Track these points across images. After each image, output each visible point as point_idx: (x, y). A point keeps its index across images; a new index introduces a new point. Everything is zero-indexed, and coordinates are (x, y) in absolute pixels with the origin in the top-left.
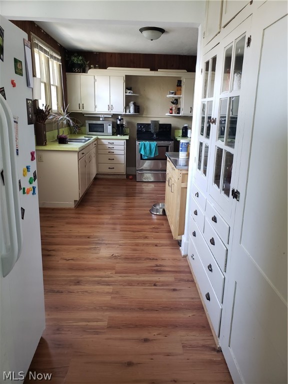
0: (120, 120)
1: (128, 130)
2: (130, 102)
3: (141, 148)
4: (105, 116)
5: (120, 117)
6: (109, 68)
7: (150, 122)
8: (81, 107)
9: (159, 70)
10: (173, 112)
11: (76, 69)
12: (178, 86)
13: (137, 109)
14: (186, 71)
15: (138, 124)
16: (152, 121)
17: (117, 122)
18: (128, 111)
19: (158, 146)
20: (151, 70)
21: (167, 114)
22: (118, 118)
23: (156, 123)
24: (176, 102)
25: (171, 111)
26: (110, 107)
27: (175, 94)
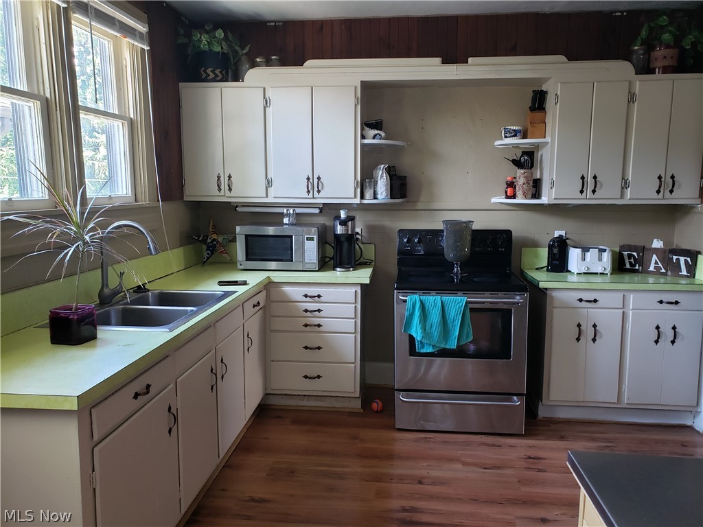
0: (343, 223)
1: (369, 252)
2: (375, 166)
3: (412, 315)
4: (298, 210)
5: (343, 214)
6: (309, 63)
7: (440, 227)
8: (224, 186)
9: (470, 59)
10: (519, 193)
11: (209, 71)
12: (532, 109)
13: (400, 186)
14: (562, 58)
15: (402, 232)
16: (446, 222)
17: (334, 228)
18: (369, 193)
19: (472, 310)
20: (444, 62)
21: (494, 200)
22: (338, 217)
23: (459, 228)
24: (527, 160)
25: (510, 191)
26: (314, 184)
27: (525, 137)
